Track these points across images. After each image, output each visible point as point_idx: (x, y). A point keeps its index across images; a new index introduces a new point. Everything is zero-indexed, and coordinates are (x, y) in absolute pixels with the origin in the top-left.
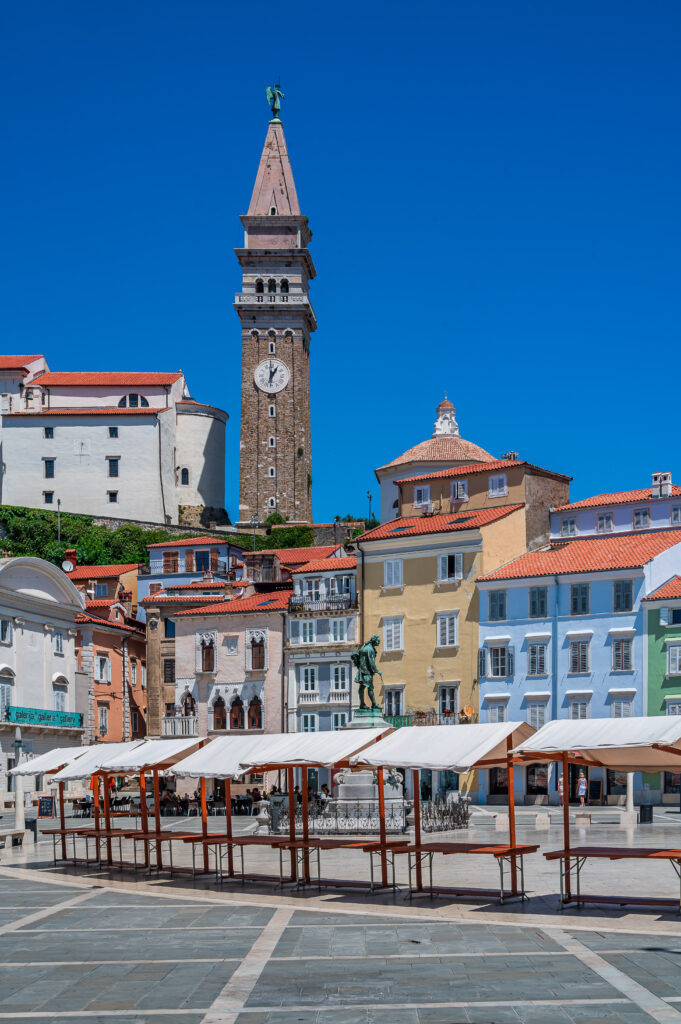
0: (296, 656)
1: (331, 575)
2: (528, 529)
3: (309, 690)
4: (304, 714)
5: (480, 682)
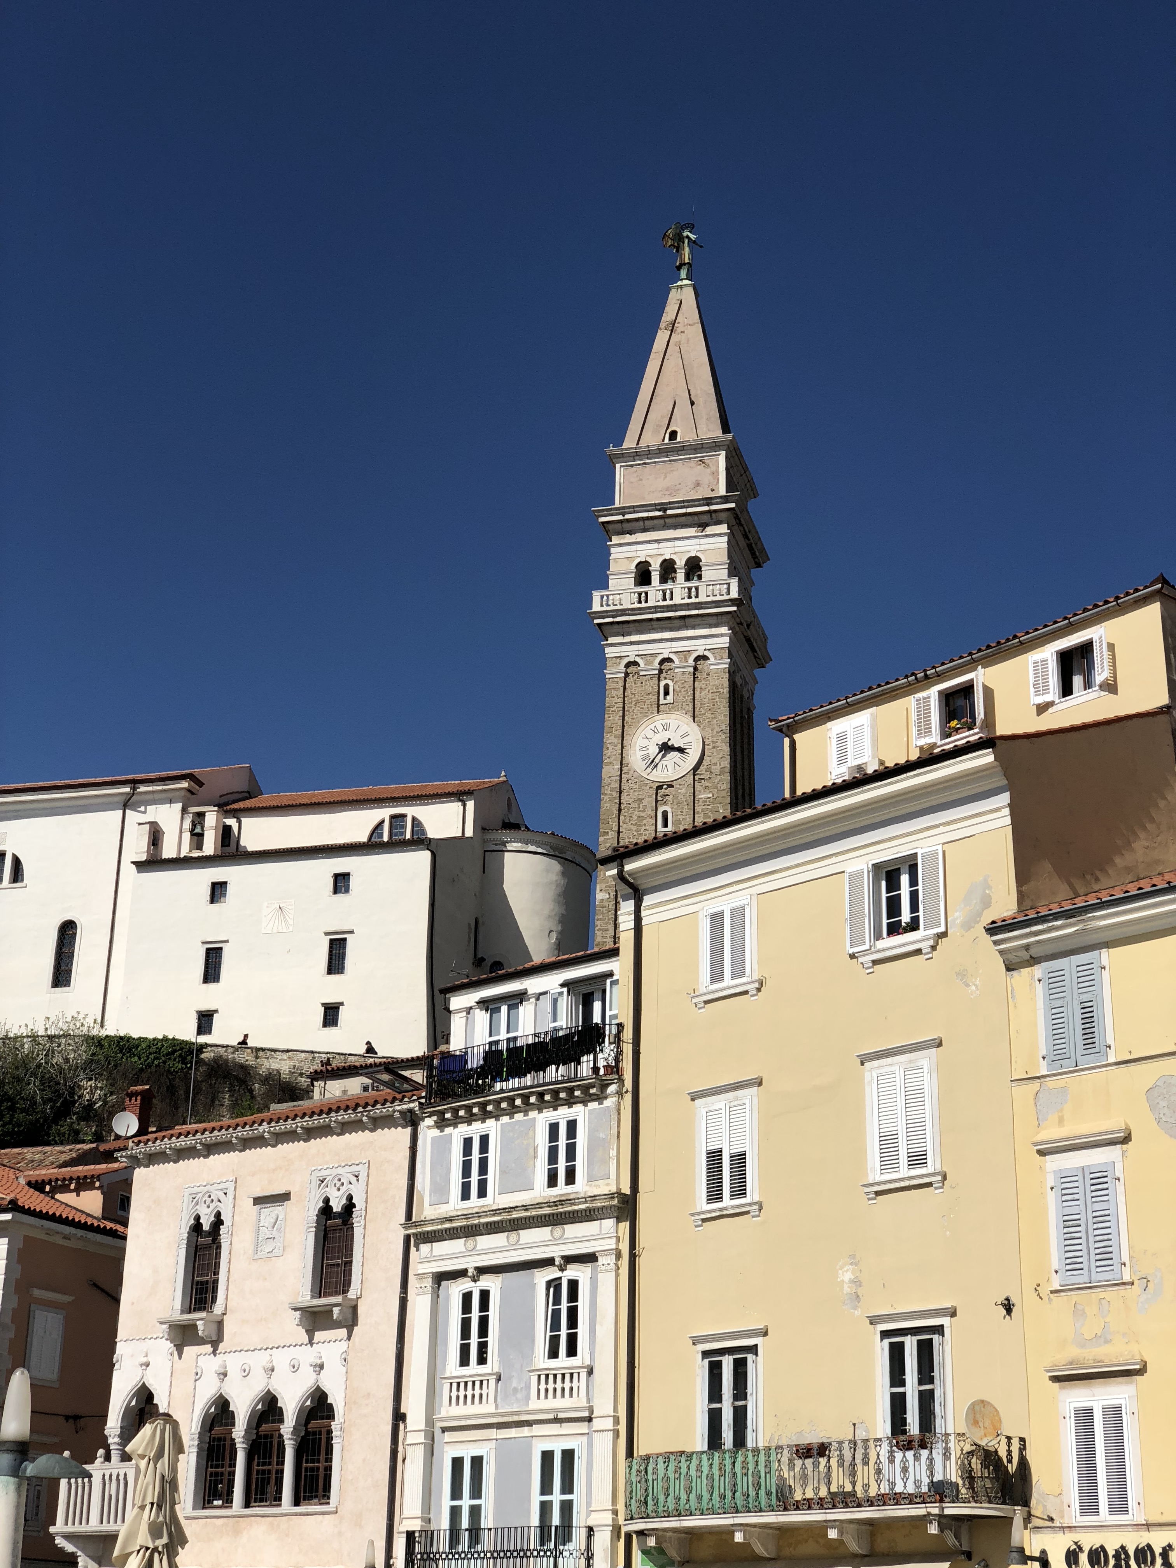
0: (441, 1247)
3: (474, 1367)
4: (448, 1453)
5: (1024, 1303)
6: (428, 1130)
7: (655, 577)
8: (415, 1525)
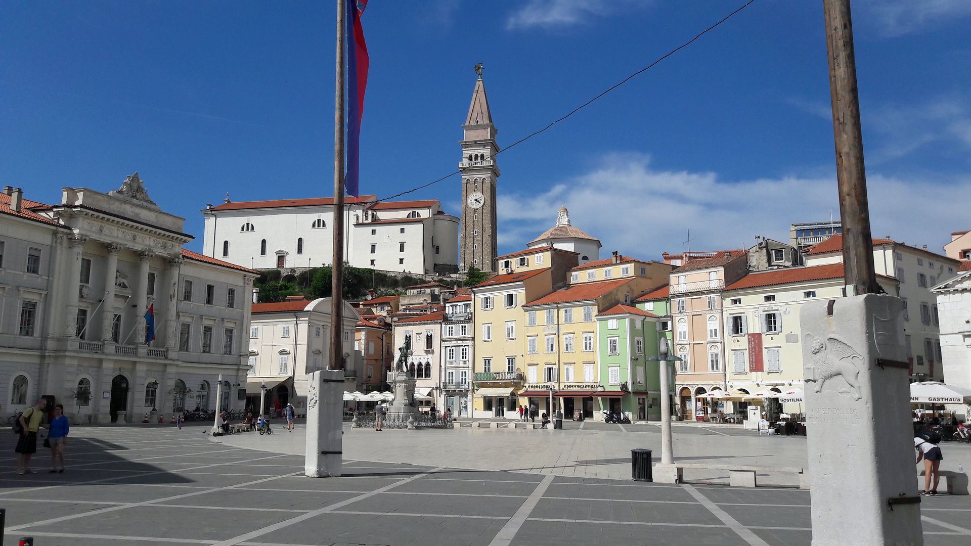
0: (446, 343)
1: (462, 304)
2: (553, 279)
3: (451, 360)
4: (449, 371)
5: (525, 356)
6: (443, 325)
7: (473, 159)
8: (444, 381)
